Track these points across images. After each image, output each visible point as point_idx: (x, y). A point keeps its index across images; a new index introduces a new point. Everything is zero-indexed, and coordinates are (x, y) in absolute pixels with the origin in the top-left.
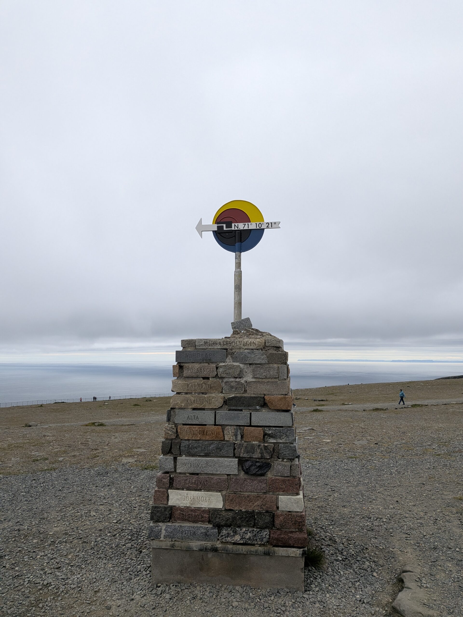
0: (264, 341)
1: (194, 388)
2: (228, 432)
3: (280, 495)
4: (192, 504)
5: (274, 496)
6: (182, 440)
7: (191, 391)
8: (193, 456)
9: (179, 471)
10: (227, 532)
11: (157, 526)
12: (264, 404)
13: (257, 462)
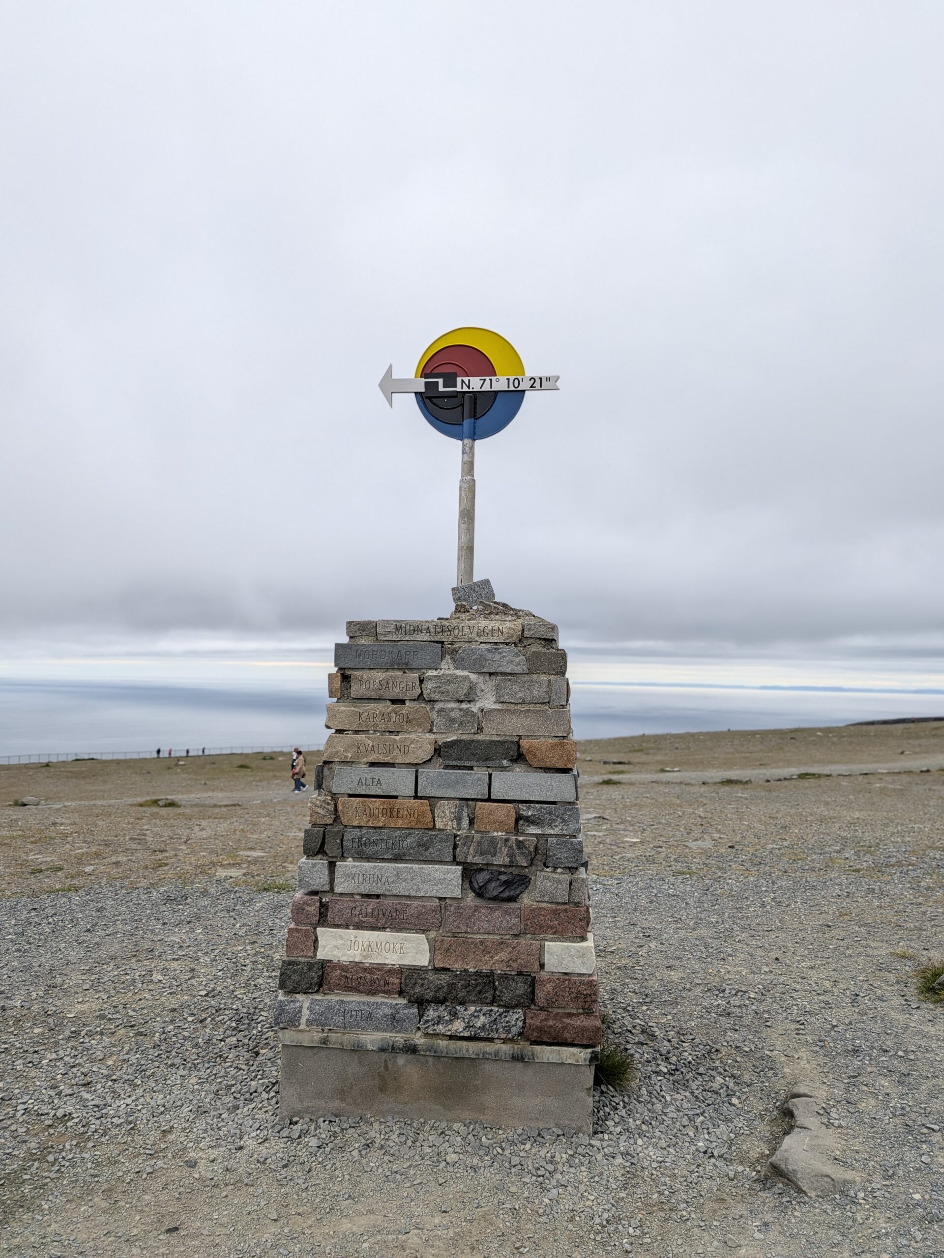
0: (520, 628)
1: (372, 720)
2: (443, 812)
3: (547, 940)
4: (365, 957)
5: (534, 942)
6: (346, 826)
7: (367, 727)
8: (369, 859)
9: (340, 889)
10: (436, 1014)
11: (292, 1001)
12: (519, 757)
13: (500, 873)
